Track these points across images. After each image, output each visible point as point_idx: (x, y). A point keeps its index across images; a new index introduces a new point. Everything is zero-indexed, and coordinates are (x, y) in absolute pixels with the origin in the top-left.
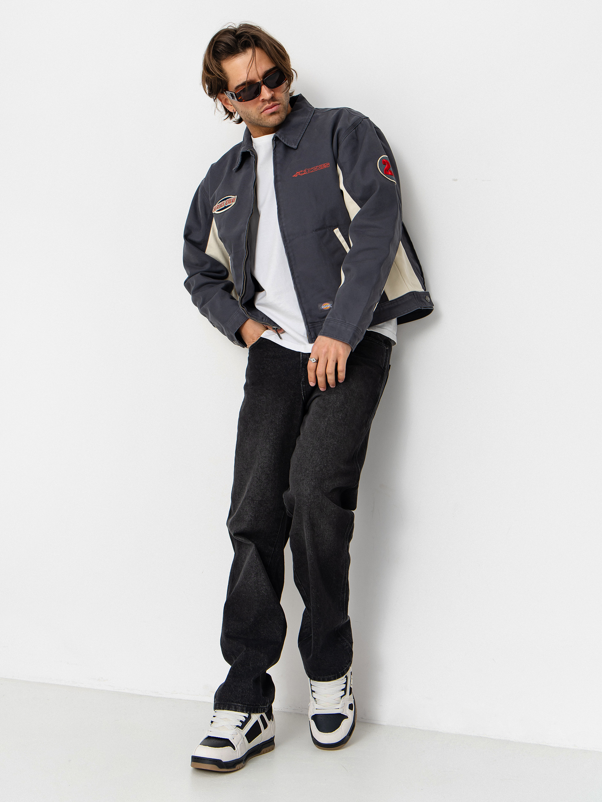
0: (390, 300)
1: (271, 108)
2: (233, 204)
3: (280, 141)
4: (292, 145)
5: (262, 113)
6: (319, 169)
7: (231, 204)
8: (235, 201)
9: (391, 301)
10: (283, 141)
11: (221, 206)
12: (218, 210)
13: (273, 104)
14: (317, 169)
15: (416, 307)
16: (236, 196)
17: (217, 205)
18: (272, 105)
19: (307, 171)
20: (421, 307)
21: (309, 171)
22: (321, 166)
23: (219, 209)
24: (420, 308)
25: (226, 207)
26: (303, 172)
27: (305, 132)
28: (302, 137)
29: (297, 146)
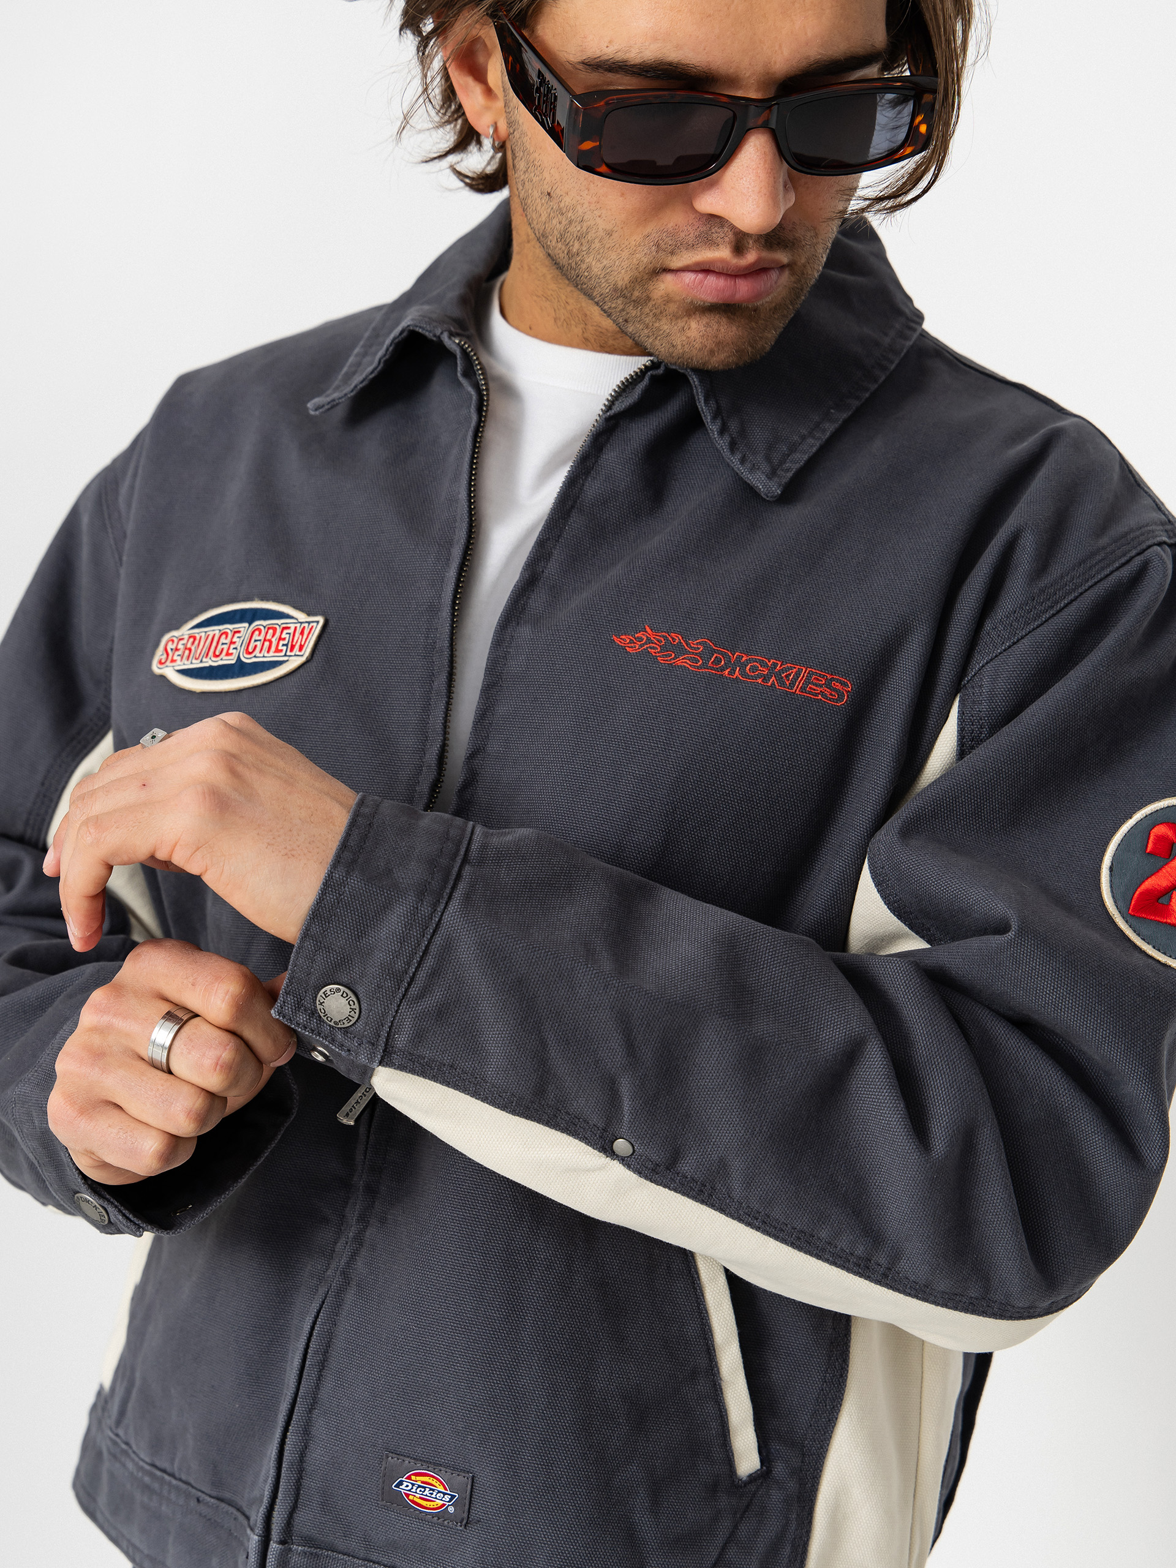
1: (734, 276)
5: (668, 276)
6: (783, 684)
18: (747, 266)
21: (717, 661)
22: (797, 676)
26: (679, 650)
27: (842, 426)
28: (821, 447)
29: (781, 493)
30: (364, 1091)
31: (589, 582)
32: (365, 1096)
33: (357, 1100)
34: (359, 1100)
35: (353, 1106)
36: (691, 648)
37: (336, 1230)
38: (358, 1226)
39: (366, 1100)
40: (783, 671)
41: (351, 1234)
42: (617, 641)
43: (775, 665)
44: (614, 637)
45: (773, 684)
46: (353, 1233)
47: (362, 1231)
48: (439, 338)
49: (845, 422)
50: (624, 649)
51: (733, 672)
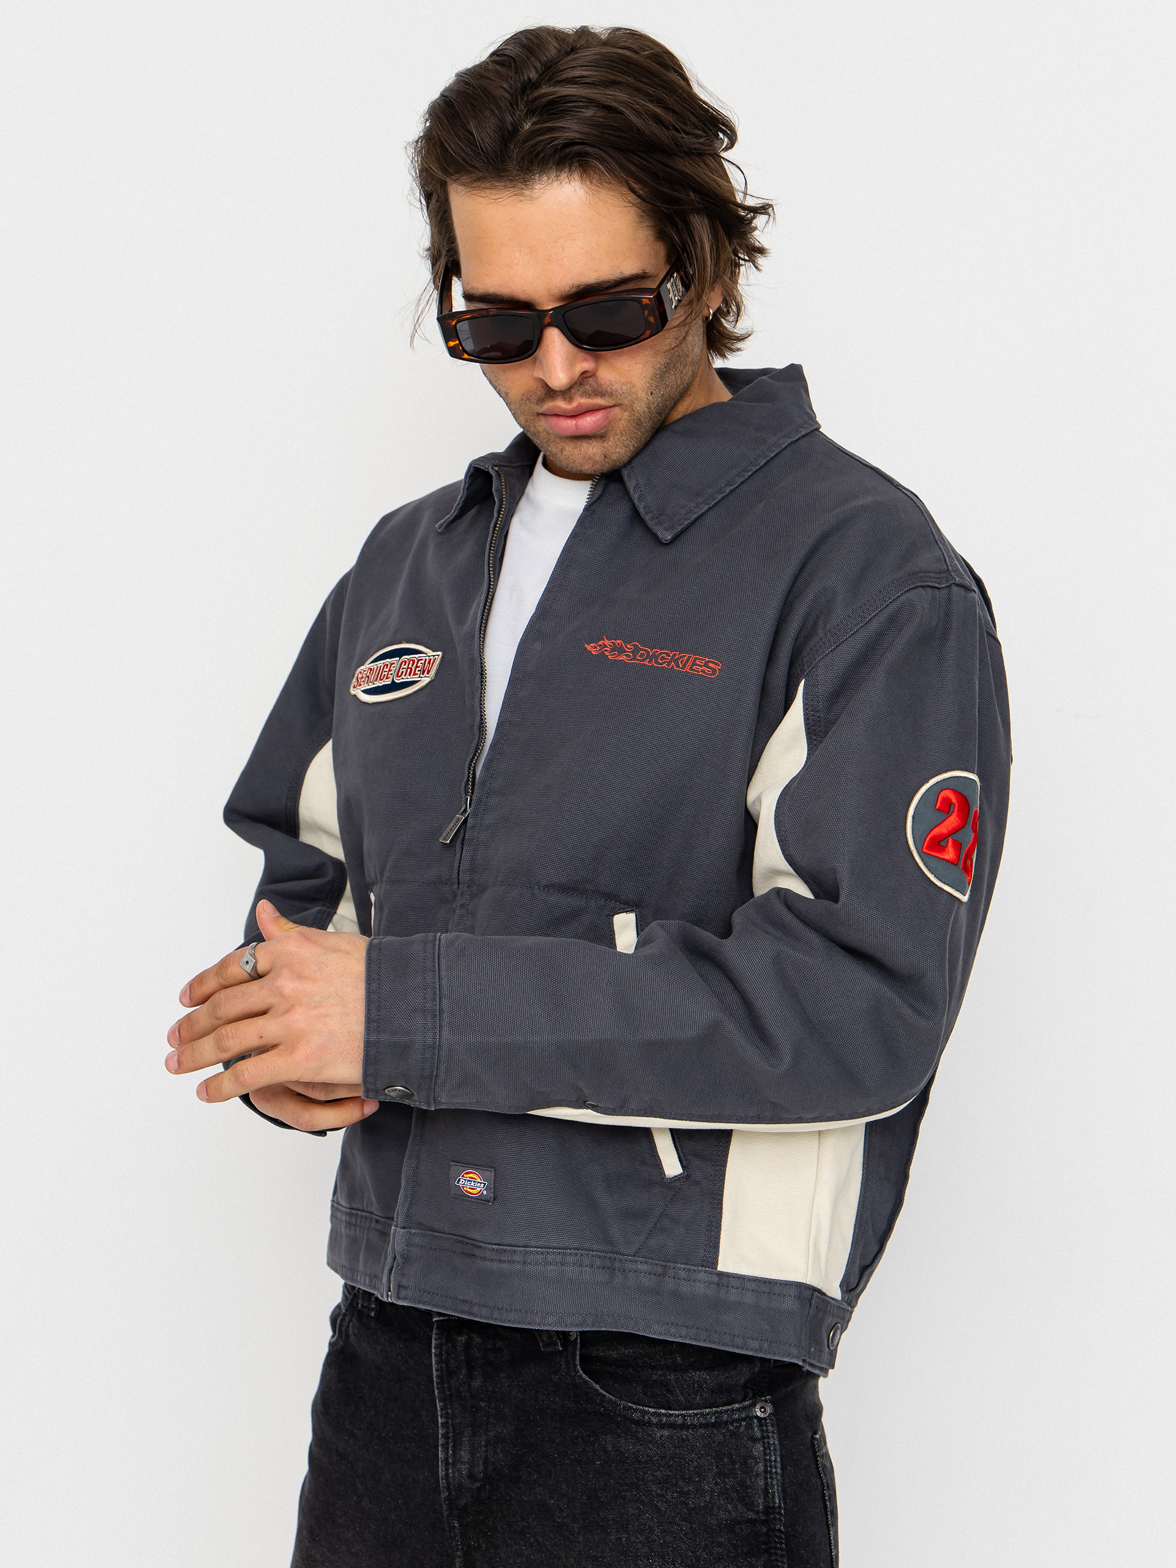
0: (721, 1268)
1: (573, 416)
4: (660, 523)
5: (542, 418)
6: (678, 666)
7: (416, 678)
8: (430, 673)
9: (722, 1274)
10: (636, 497)
11: (379, 674)
14: (669, 664)
15: (795, 1351)
16: (440, 653)
17: (366, 666)
19: (636, 650)
20: (804, 1361)
21: (643, 656)
22: (688, 661)
24: (801, 1363)
25: (394, 687)
26: (621, 651)
27: (729, 494)
28: (710, 509)
29: (672, 538)
36: (627, 648)
40: (679, 659)
42: (587, 647)
43: (675, 655)
44: (586, 645)
45: (673, 667)
48: (488, 468)
49: (732, 492)
50: (590, 652)
51: (650, 661)
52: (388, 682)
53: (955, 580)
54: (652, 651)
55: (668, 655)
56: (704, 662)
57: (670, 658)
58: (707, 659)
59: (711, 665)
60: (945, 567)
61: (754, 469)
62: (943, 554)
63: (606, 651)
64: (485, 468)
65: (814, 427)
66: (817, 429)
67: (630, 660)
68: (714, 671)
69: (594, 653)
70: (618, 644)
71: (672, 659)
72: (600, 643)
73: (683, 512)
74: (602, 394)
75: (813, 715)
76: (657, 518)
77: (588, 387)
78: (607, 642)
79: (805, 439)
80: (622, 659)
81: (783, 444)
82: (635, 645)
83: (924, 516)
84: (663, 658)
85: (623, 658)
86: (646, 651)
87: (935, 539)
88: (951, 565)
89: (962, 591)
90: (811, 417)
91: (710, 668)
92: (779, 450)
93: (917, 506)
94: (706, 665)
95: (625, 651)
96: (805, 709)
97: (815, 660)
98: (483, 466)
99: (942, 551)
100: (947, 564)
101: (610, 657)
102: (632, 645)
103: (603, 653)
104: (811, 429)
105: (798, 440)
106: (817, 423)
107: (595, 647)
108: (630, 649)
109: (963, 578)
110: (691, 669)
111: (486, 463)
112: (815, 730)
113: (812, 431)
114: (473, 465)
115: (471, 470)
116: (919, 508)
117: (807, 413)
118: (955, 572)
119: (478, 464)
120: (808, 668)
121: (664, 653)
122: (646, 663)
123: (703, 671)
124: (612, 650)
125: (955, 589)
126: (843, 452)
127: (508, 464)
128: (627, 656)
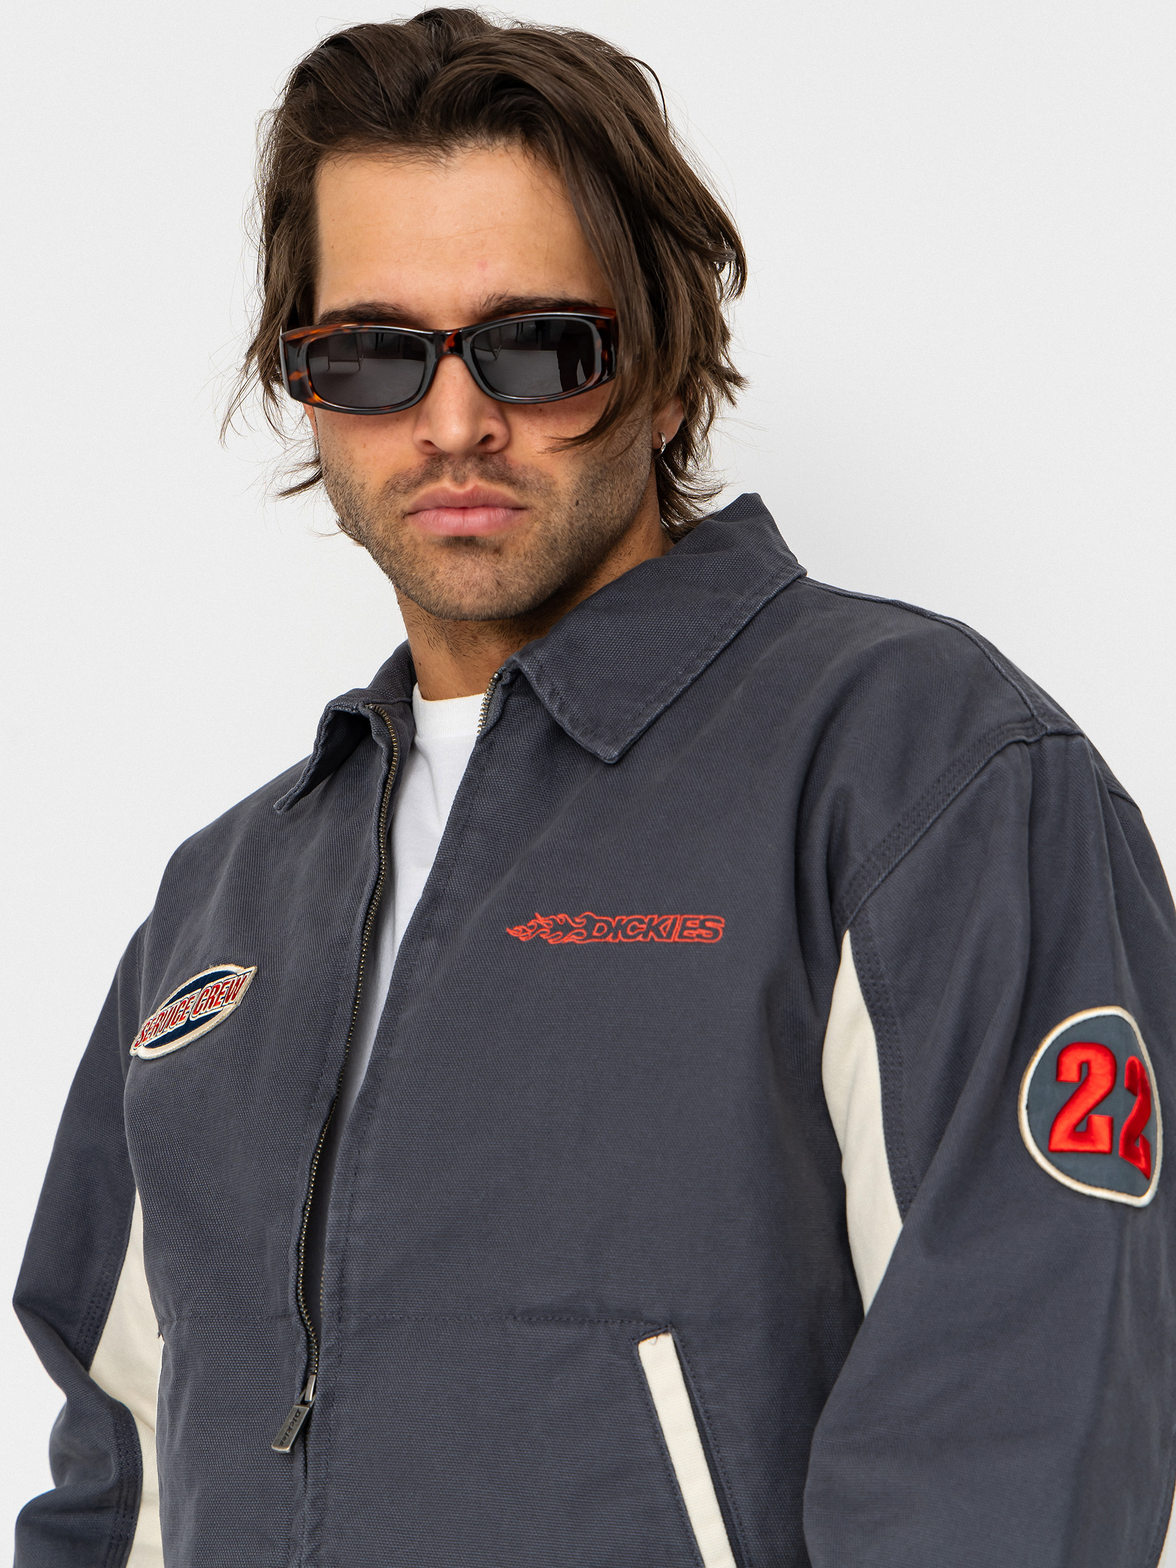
1: (464, 507)
2: (228, 1008)
3: (537, 700)
4: (598, 739)
5: (409, 519)
6: (660, 936)
7: (214, 1009)
8: (238, 997)
10: (552, 706)
11: (173, 1018)
12: (154, 1039)
13: (476, 486)
14: (645, 935)
16: (253, 969)
17: (159, 1012)
18: (466, 496)
19: (590, 923)
21: (600, 929)
22: (673, 925)
23: (160, 1035)
25: (190, 1026)
26: (567, 929)
27: (691, 685)
28: (667, 708)
29: (619, 754)
30: (294, 1416)
31: (488, 890)
32: (296, 1421)
33: (289, 1427)
34: (291, 1427)
35: (286, 1434)
36: (576, 923)
37: (284, 1554)
38: (310, 1547)
39: (298, 1425)
40: (659, 924)
41: (304, 1556)
42: (511, 933)
43: (652, 920)
44: (508, 930)
45: (652, 938)
46: (305, 1555)
47: (314, 1551)
48: (356, 709)
49: (695, 680)
50: (517, 939)
51: (616, 936)
52: (181, 1024)
53: (1046, 728)
54: (614, 921)
55: (641, 922)
56: (697, 922)
57: (644, 926)
58: (702, 917)
59: (709, 924)
60: (1028, 711)
61: (722, 645)
62: (1020, 694)
63: (544, 933)
64: (353, 709)
65: (796, 575)
66: (802, 575)
67: (583, 940)
68: (716, 932)
69: (523, 939)
70: (561, 920)
71: (650, 927)
72: (532, 923)
73: (629, 717)
74: (512, 482)
75: (875, 985)
76: (592, 731)
77: (490, 466)
78: (541, 921)
79: (785, 593)
80: (571, 940)
81: (757, 603)
82: (586, 917)
83: (979, 647)
84: (634, 928)
85: (572, 938)
86: (606, 922)
87: (1003, 676)
88: (1036, 708)
89: (1061, 741)
90: (788, 560)
91: (709, 929)
92: (752, 613)
93: (966, 635)
94: (702, 926)
95: (573, 929)
96: (861, 978)
97: (860, 899)
98: (348, 707)
99: (1017, 690)
100: (1029, 708)
101: (551, 941)
102: (583, 917)
103: (538, 937)
104: (792, 577)
105: (775, 596)
106: (799, 567)
107: (524, 931)
108: (579, 923)
109: (1058, 721)
110: (681, 936)
111: (352, 701)
112: (881, 1007)
113: (794, 581)
114: (332, 709)
115: (329, 716)
116: (970, 638)
117: (781, 557)
118: (1044, 715)
119: (339, 706)
120: (852, 913)
121: (634, 920)
122: (610, 939)
123: (699, 936)
124: (553, 930)
125: (1048, 743)
126: (845, 596)
127: (384, 701)
128: (577, 934)
